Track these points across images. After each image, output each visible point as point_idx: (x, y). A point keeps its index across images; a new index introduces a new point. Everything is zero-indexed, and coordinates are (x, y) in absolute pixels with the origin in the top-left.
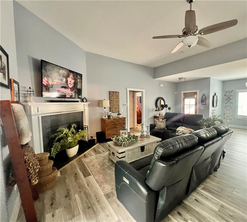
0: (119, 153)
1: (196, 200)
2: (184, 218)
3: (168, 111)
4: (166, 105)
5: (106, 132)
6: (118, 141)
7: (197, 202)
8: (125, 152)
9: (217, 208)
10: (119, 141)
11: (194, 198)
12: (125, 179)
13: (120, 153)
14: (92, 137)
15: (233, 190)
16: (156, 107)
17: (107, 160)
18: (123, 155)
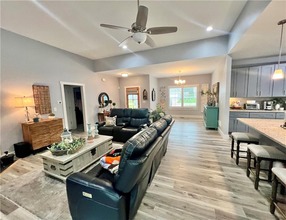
0: (63, 165)
1: (156, 186)
2: (150, 207)
3: (113, 107)
4: (111, 101)
5: (33, 142)
6: (59, 149)
7: (157, 187)
8: (71, 161)
9: (172, 186)
10: (61, 149)
11: (154, 185)
12: (85, 194)
13: (65, 164)
14: (6, 153)
15: (179, 167)
16: (100, 103)
17: (43, 178)
18: (70, 165)
